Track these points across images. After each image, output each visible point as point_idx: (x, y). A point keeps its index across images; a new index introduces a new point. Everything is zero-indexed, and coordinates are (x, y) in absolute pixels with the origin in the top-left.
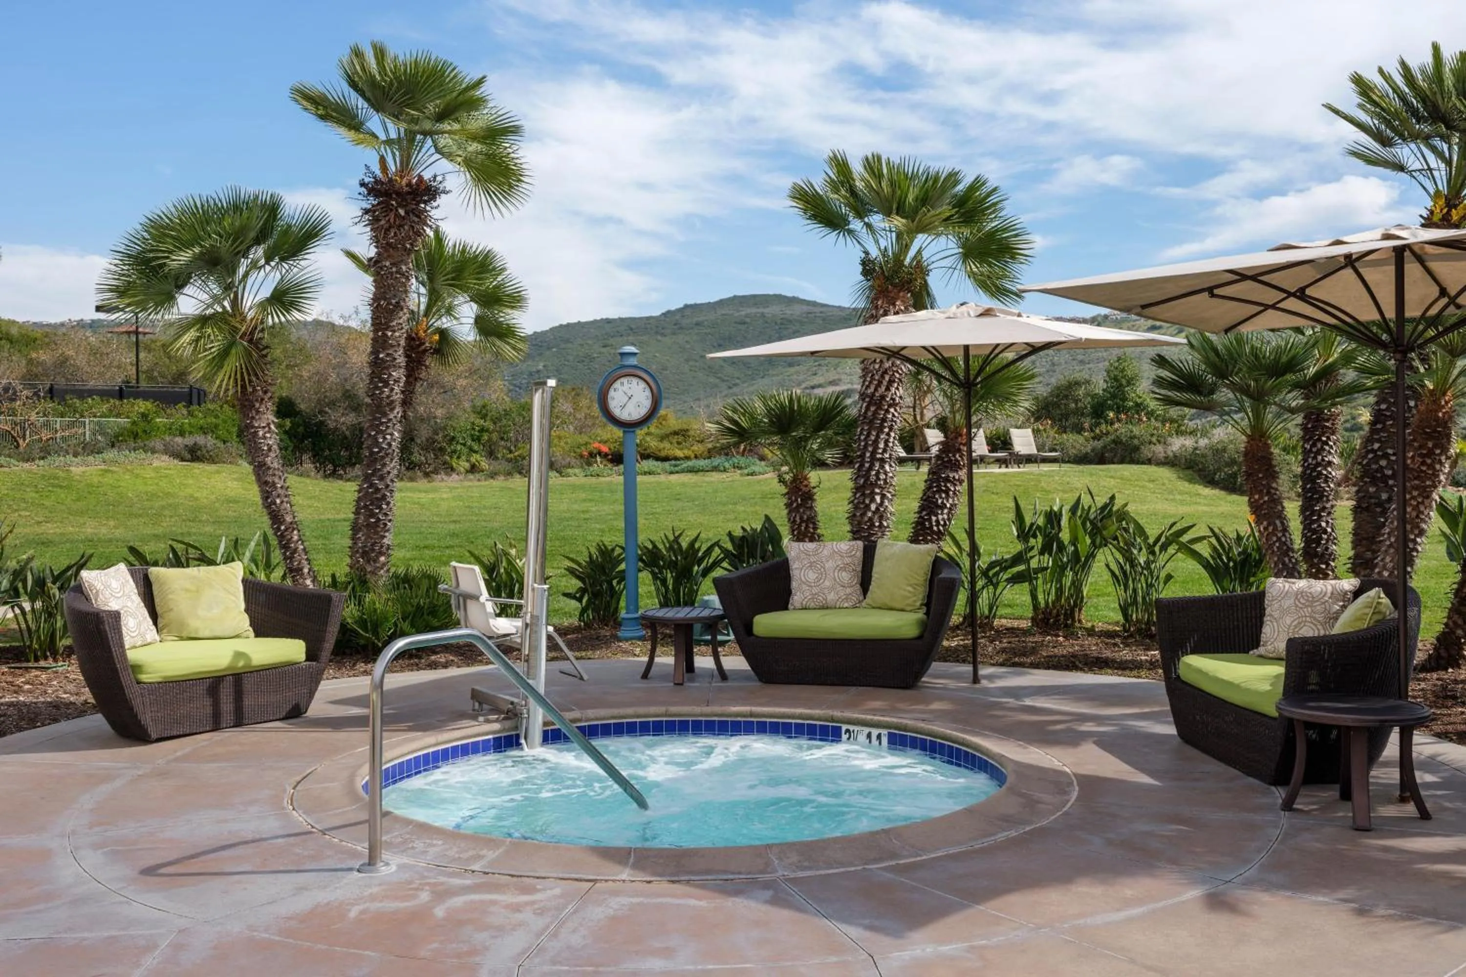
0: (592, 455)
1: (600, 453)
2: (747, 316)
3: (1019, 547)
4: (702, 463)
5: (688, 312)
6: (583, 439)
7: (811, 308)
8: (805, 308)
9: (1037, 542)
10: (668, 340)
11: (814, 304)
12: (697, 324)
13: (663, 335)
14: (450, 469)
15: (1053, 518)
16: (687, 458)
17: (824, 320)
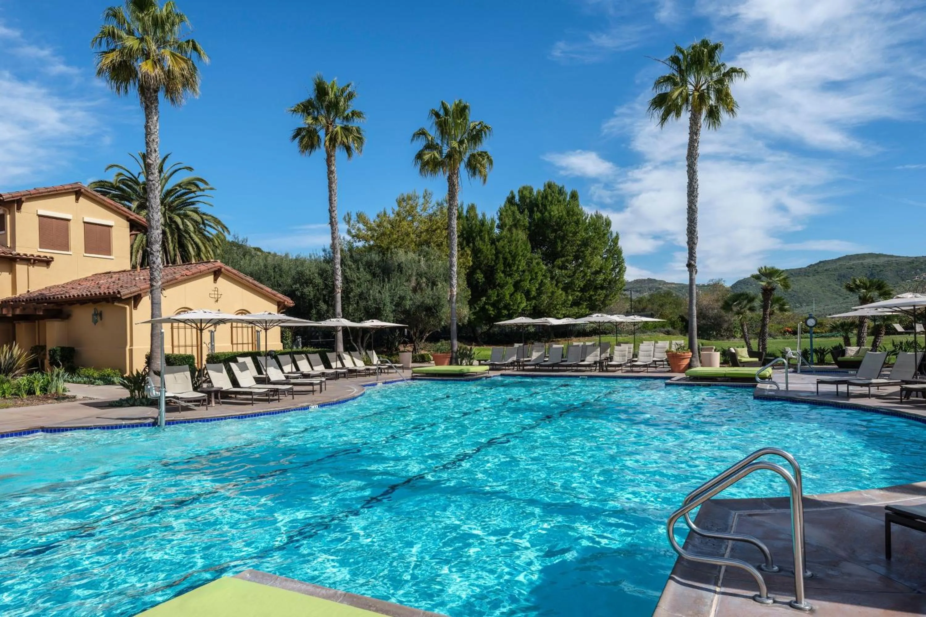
0: (785, 332)
1: (788, 331)
2: (853, 265)
3: (894, 349)
4: (828, 334)
5: (821, 265)
6: (781, 326)
7: (890, 259)
8: (886, 259)
9: (898, 348)
10: (811, 278)
11: (892, 256)
12: (826, 270)
13: (808, 276)
14: (735, 337)
15: (901, 343)
16: (822, 333)
17: (897, 264)
